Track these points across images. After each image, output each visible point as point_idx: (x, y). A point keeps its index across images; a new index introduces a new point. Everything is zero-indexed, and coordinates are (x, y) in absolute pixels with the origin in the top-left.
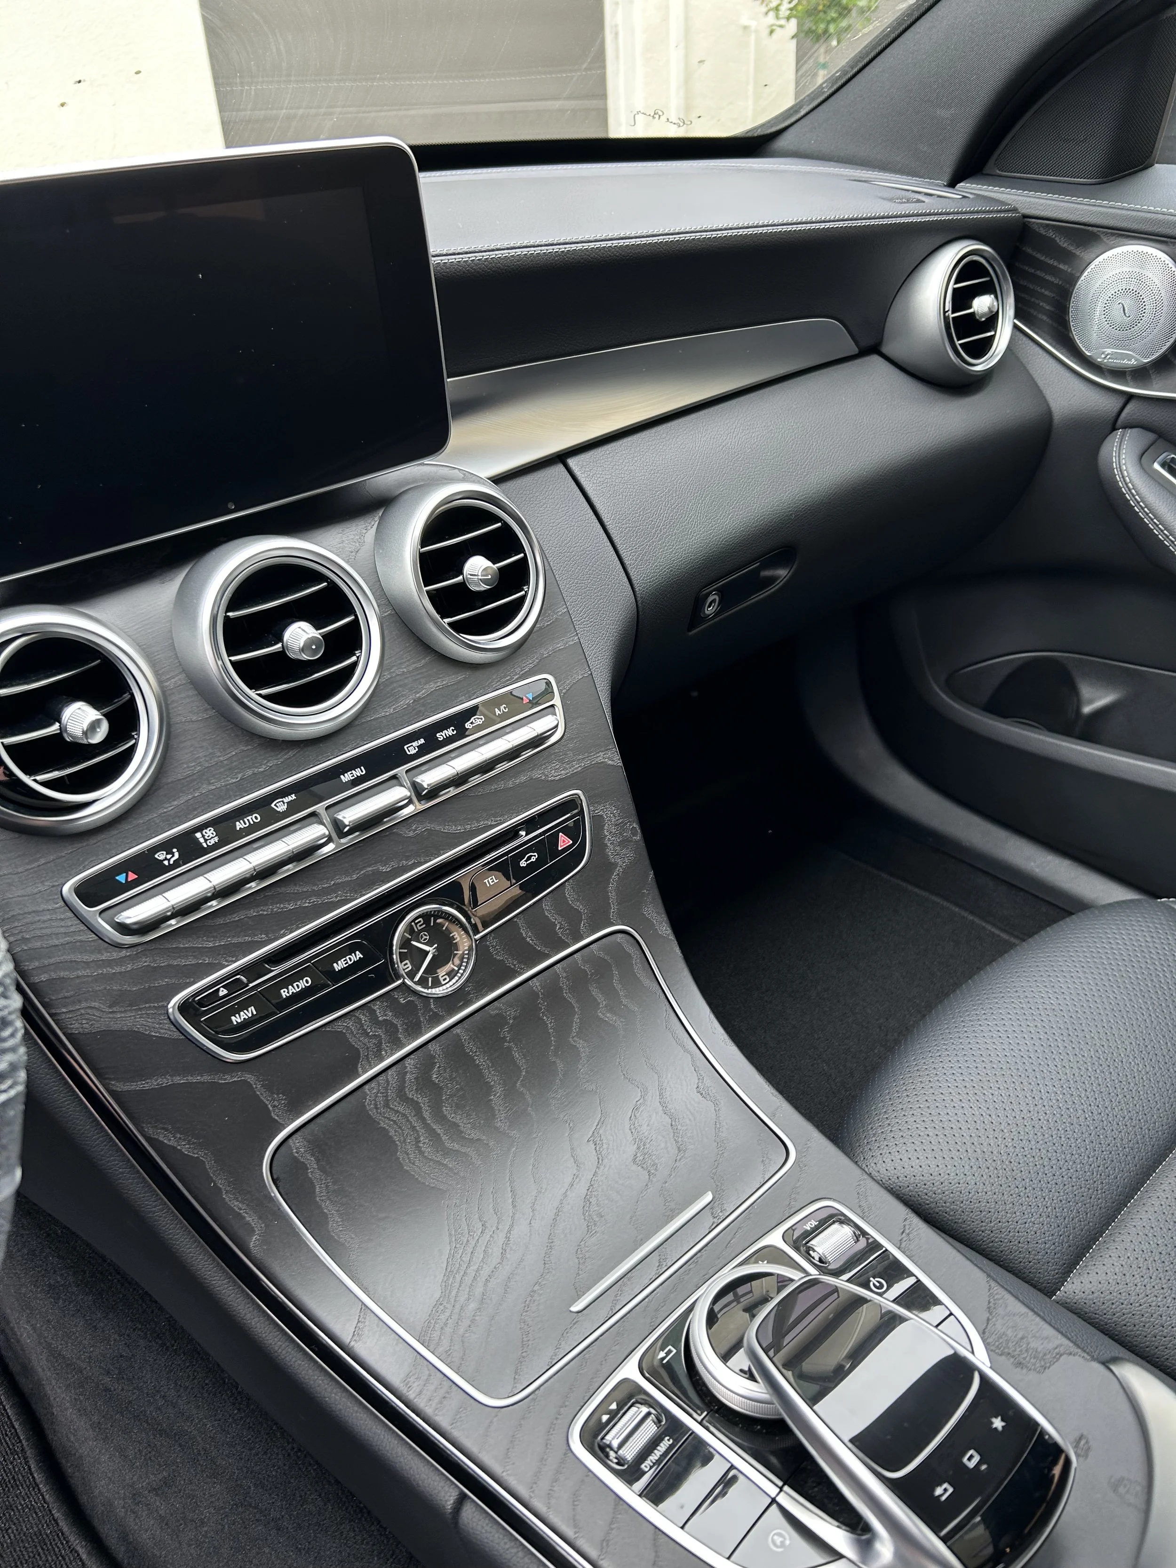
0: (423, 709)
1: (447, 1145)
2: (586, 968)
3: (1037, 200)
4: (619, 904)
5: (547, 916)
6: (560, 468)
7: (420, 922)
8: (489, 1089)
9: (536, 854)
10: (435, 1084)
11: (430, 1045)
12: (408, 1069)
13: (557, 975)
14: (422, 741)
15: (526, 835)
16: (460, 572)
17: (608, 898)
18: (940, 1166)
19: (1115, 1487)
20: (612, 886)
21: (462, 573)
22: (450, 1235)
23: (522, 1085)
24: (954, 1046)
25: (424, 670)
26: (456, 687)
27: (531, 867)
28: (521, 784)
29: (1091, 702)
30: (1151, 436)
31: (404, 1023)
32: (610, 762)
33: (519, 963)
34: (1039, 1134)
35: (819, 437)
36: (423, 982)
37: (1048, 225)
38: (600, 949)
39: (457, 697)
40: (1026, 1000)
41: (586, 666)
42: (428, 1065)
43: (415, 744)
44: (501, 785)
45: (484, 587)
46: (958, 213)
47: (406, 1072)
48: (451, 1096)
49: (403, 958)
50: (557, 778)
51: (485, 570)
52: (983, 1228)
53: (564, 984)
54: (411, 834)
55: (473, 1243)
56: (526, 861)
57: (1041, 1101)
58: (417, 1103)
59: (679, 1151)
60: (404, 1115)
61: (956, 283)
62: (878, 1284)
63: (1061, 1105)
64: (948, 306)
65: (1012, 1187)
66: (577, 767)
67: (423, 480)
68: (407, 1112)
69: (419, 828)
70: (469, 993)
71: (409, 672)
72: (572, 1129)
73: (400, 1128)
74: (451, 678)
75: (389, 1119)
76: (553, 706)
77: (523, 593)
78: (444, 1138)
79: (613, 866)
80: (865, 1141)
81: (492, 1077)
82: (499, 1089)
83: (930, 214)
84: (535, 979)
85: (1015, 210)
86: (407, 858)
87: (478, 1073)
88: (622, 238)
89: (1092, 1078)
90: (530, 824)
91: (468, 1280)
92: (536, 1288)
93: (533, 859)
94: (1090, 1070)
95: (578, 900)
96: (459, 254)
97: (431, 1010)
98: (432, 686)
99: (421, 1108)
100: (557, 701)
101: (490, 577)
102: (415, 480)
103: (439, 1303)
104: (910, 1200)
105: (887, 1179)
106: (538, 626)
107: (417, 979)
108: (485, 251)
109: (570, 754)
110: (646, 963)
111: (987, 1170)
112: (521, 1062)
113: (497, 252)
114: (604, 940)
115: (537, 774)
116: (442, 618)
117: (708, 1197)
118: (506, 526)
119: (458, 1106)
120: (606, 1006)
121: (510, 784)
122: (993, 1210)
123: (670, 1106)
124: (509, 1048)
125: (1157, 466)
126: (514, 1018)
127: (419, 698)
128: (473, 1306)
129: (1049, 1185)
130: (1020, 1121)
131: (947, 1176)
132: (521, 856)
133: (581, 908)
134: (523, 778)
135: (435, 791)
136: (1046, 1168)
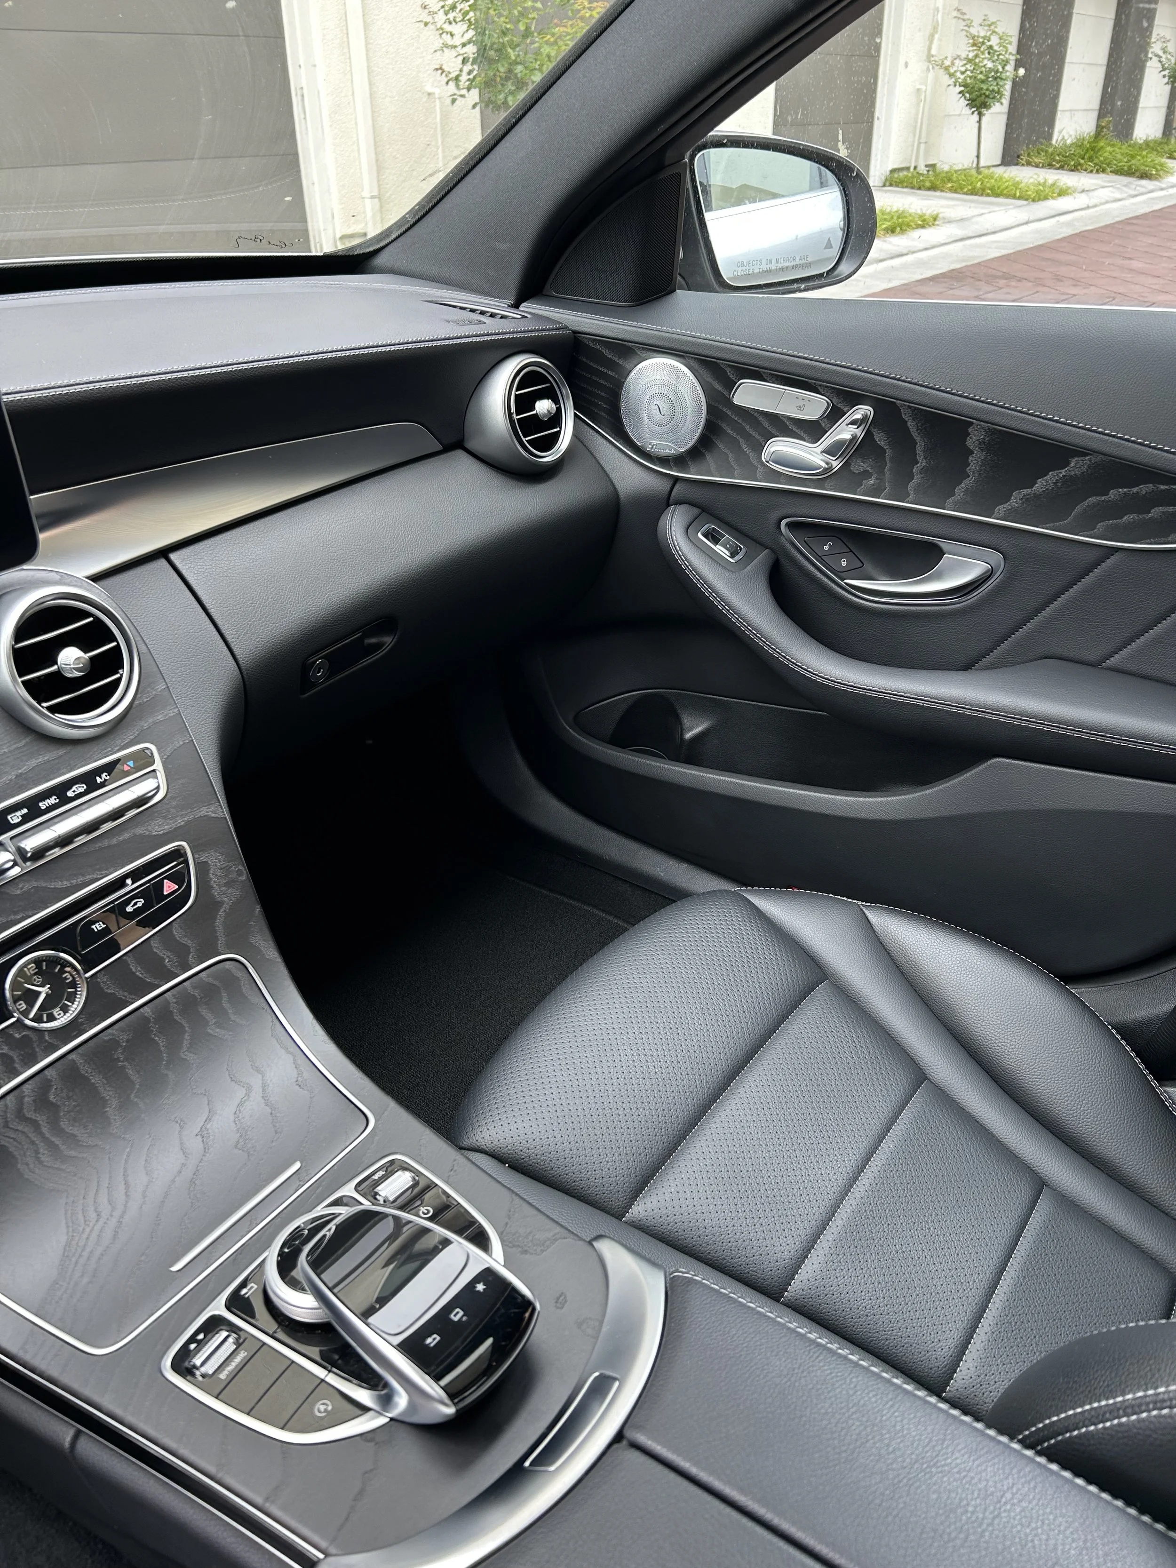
0: (25, 782)
1: (65, 1153)
2: (196, 993)
3: (583, 319)
4: (226, 936)
5: (156, 953)
6: (163, 562)
7: (32, 967)
8: (104, 1102)
9: (142, 900)
10: (52, 1103)
11: (46, 1072)
12: (26, 1093)
13: (168, 1002)
14: (25, 811)
15: (133, 883)
16: (55, 662)
17: (216, 932)
18: (534, 1127)
19: (579, 1325)
20: (219, 922)
21: (56, 663)
22: (68, 1227)
23: (136, 1097)
24: (553, 1027)
25: (25, 749)
26: (57, 761)
27: (138, 911)
28: (125, 841)
29: (691, 729)
30: (696, 511)
31: (20, 1055)
32: (213, 815)
33: (130, 993)
34: (616, 1090)
35: (407, 523)
36: (38, 1019)
37: (595, 340)
38: (208, 976)
39: (59, 769)
40: (615, 982)
41: (187, 733)
42: (46, 1086)
43: (19, 814)
44: (106, 843)
45: (78, 674)
46: (513, 332)
47: (24, 1097)
48: (69, 1112)
49: (16, 1000)
50: (161, 833)
51: (78, 659)
52: (567, 1172)
53: (174, 1008)
54: (18, 892)
55: (88, 1230)
56: (132, 906)
57: (620, 1063)
58: (36, 1121)
59: (276, 1132)
60: (23, 1132)
61: (517, 390)
62: (426, 1212)
63: (636, 1064)
64: (513, 410)
65: (591, 1135)
66: (180, 822)
67: (19, 584)
68: (26, 1130)
69: (27, 886)
70: (82, 1024)
71: (10, 752)
72: (181, 1127)
73: (20, 1143)
74: (51, 754)
75: (9, 1137)
76: (154, 771)
77: (118, 676)
78: (63, 1147)
79: (219, 904)
80: (475, 1115)
81: (107, 1093)
82: (114, 1103)
83: (488, 335)
84: (146, 1007)
85: (566, 328)
86: (15, 913)
87: (93, 1089)
88: (198, 369)
89: (664, 1040)
90: (135, 875)
91: (82, 1261)
92: (143, 1258)
93: (139, 905)
94: (662, 1033)
95: (186, 936)
96: (39, 390)
97: (46, 1041)
98: (33, 763)
99: (39, 1125)
100: (158, 765)
101: (81, 665)
102: (11, 585)
103: (55, 1282)
104: (509, 1158)
105: (490, 1142)
106: (137, 702)
107: (31, 1015)
108: (65, 387)
109: (173, 810)
110: (254, 984)
111: (571, 1125)
112: (135, 1077)
113: (76, 387)
114: (212, 968)
115: (139, 831)
116: (39, 703)
117: (297, 1165)
118: (97, 620)
119: (75, 1120)
120: (215, 1023)
121: (114, 841)
122: (575, 1156)
123: (271, 1099)
124: (123, 1067)
125: (700, 535)
126: (128, 1041)
127: (21, 774)
128: (85, 1280)
129: (622, 1130)
130: (601, 1080)
131: (538, 1134)
132: (127, 902)
133: (189, 943)
134: (126, 835)
135: (39, 853)
136: (621, 1117)
